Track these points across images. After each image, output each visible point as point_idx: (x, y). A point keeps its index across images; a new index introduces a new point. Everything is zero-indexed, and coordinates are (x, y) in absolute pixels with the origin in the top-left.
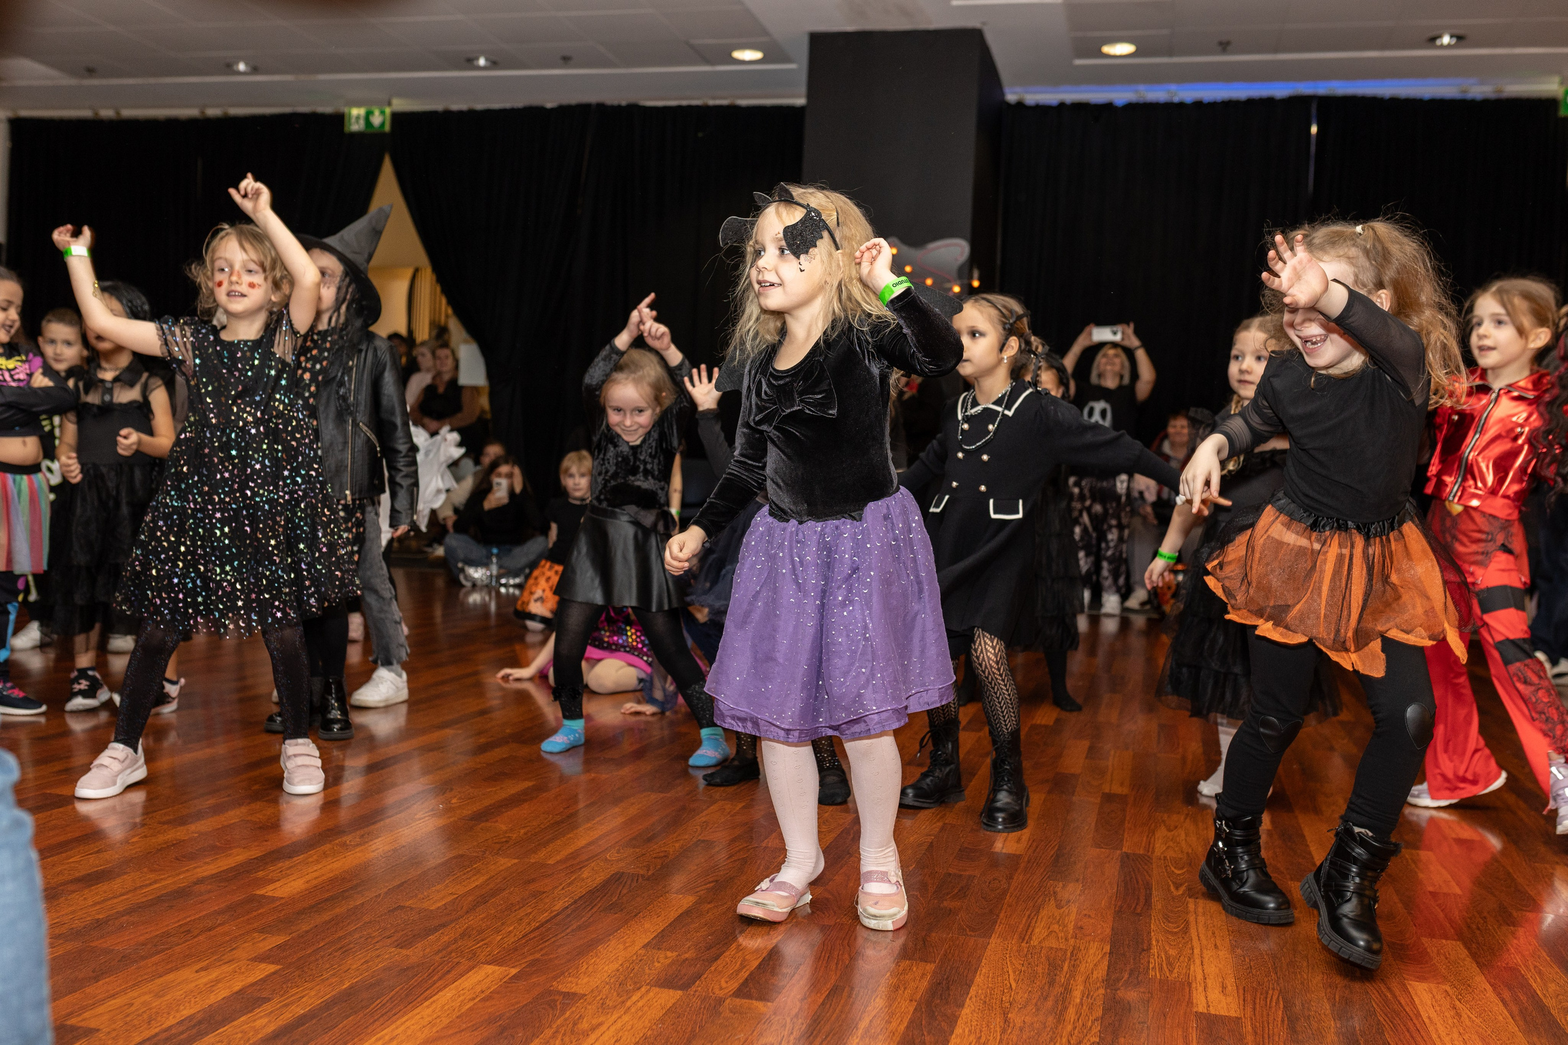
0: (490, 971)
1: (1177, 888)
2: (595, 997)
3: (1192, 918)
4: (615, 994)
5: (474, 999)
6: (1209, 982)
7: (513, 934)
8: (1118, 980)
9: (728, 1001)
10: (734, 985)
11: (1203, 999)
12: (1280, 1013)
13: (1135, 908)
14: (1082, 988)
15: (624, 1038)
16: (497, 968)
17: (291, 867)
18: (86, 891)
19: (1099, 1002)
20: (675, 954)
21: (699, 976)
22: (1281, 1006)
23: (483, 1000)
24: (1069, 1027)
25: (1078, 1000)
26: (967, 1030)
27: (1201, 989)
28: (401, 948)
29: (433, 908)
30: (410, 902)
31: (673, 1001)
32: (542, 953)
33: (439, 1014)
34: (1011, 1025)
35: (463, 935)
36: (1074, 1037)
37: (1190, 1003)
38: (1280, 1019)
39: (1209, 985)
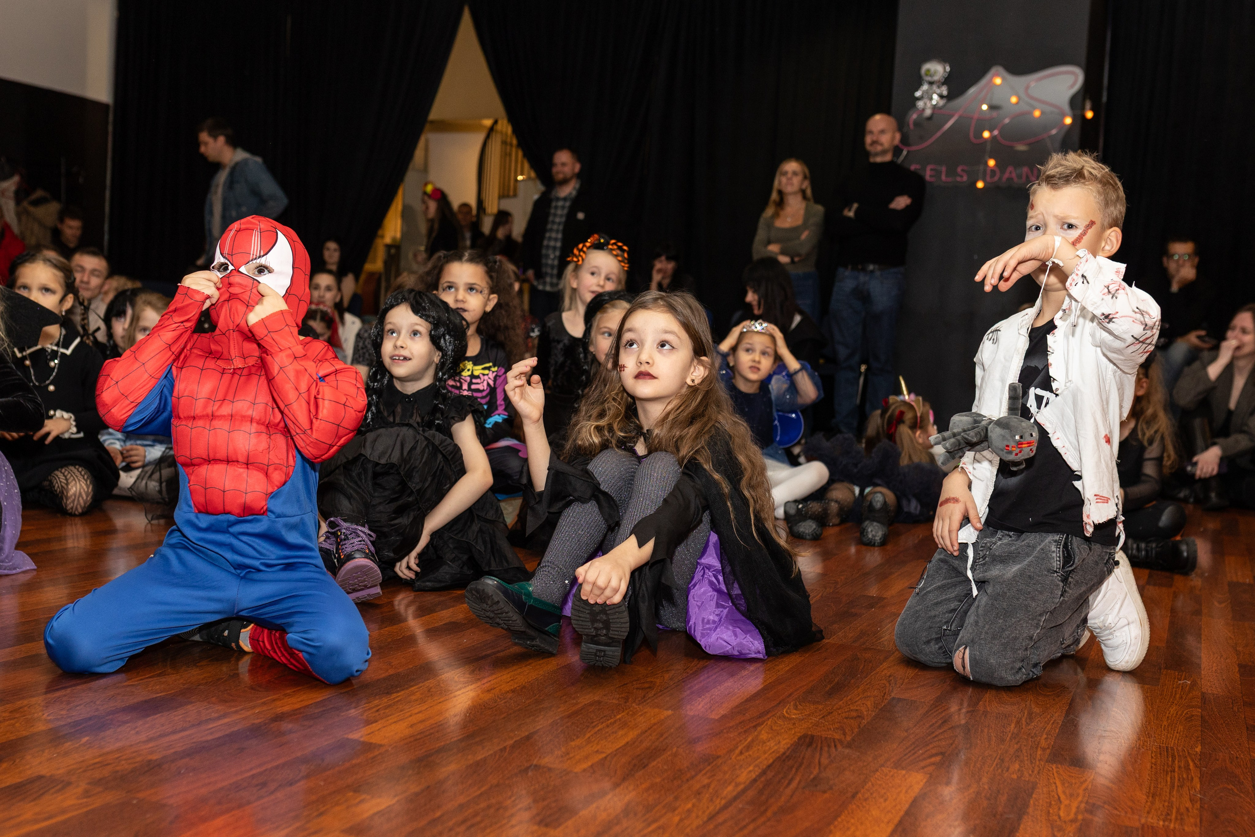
18: (140, 723)
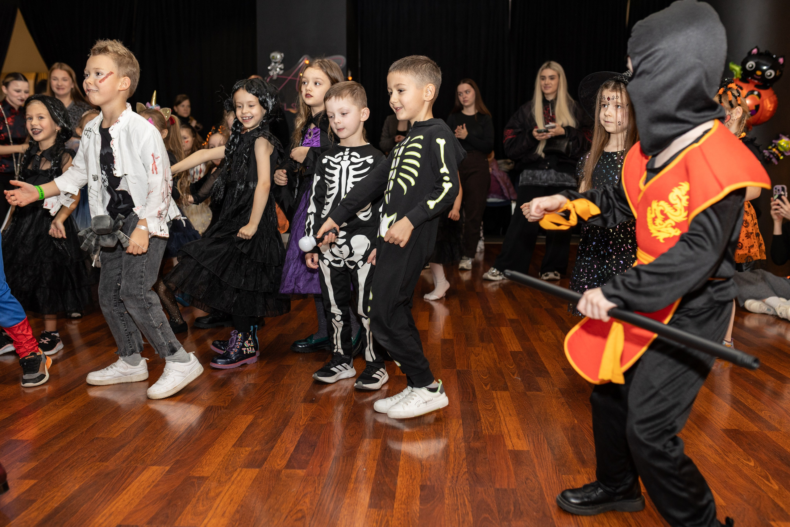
0: (155, 470)
1: (486, 386)
2: (214, 477)
3: (496, 401)
4: (224, 474)
5: (149, 486)
6: (511, 434)
7: (162, 447)
8: (469, 438)
9: (283, 471)
10: (284, 462)
11: (510, 443)
12: (546, 446)
13: (469, 399)
14: (453, 443)
15: (235, 498)
16: (158, 467)
17: (29, 421)
19: (463, 450)
20: (250, 448)
21: (265, 459)
22: (546, 442)
23: (156, 486)
24: (452, 465)
25: (453, 450)
26: (404, 473)
27: (508, 438)
28: (103, 462)
29: (115, 437)
30: (101, 435)
31: (255, 475)
32: (180, 455)
33: (133, 497)
34: (425, 467)
35: (135, 451)
36: (456, 470)
37: (505, 445)
38: (547, 449)
39: (511, 435)
